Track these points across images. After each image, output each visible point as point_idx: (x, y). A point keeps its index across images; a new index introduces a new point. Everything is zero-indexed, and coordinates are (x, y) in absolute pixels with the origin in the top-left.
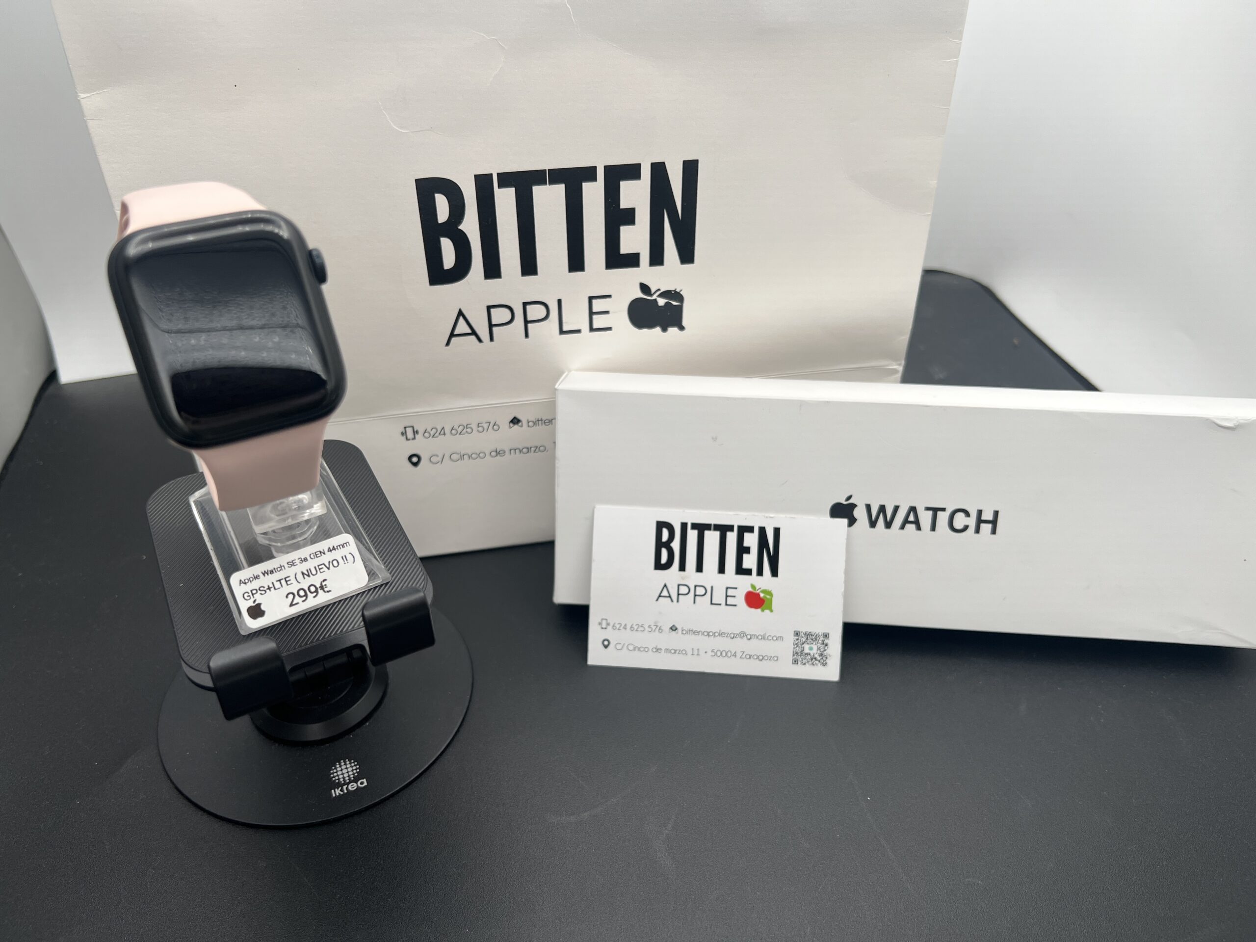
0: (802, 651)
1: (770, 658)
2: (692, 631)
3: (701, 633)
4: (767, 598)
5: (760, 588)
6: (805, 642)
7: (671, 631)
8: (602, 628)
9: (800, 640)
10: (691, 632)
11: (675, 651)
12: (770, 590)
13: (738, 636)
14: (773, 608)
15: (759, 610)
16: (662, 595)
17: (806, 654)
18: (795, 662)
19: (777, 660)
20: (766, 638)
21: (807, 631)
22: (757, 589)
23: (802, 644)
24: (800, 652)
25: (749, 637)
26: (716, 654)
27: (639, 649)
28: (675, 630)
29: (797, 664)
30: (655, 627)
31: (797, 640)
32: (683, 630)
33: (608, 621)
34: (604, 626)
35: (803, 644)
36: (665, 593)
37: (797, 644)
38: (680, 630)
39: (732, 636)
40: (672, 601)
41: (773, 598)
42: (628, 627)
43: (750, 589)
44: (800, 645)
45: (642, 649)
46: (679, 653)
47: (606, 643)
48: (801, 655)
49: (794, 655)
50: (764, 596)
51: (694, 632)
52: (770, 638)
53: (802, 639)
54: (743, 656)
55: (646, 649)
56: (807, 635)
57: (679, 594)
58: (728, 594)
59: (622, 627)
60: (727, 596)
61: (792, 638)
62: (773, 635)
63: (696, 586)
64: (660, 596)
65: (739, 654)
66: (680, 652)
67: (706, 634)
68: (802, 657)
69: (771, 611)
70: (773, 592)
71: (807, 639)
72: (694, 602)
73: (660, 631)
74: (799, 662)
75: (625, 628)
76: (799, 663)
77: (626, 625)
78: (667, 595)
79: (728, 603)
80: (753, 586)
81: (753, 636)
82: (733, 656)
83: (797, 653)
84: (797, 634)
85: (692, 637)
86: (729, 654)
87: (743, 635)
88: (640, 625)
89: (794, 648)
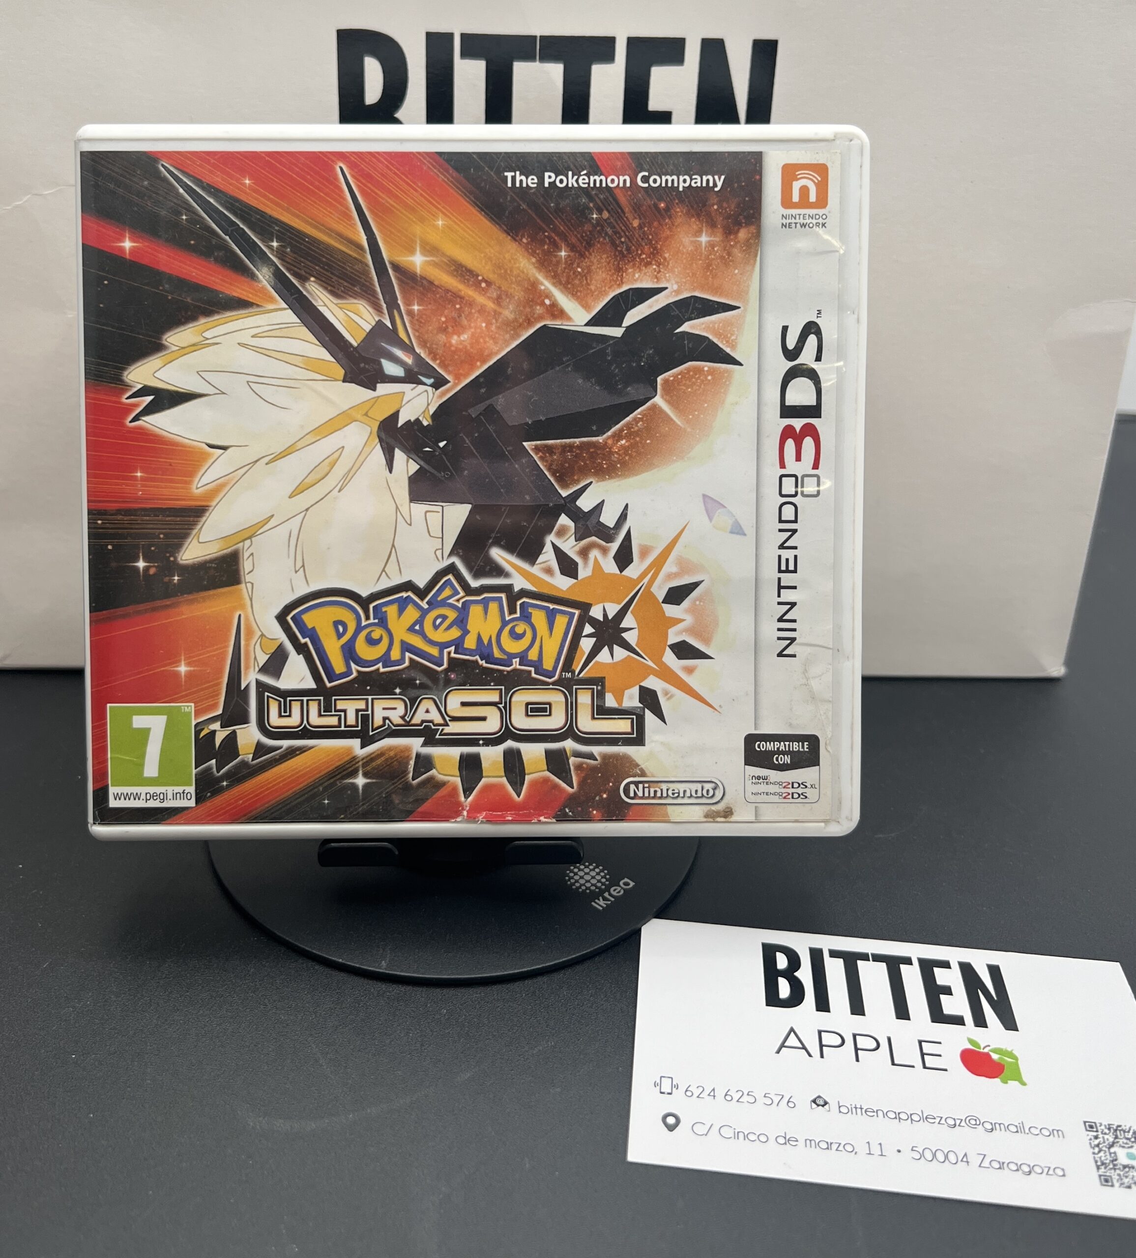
0: (1116, 1160)
1: (1048, 1171)
2: (861, 1109)
3: (880, 1113)
4: (1007, 1061)
5: (989, 1046)
6: (1114, 1143)
7: (814, 1106)
8: (663, 1093)
9: (1101, 1140)
10: (859, 1110)
11: (829, 1146)
12: (1009, 1050)
13: (963, 1124)
14: (1024, 1079)
15: (997, 1080)
16: (786, 1044)
17: (1125, 1167)
18: (1106, 1181)
19: (1064, 1175)
20: (1027, 1131)
21: (1110, 1123)
22: (982, 1047)
23: (1109, 1148)
24: (1112, 1161)
25: (989, 1126)
26: (922, 1155)
27: (746, 1137)
28: (823, 1106)
29: (1112, 1186)
30: (781, 1097)
31: (1096, 1137)
32: (840, 1107)
33: (674, 1083)
34: (666, 1088)
35: (1112, 1145)
36: (792, 1041)
37: (1098, 1146)
38: (833, 1105)
39: (951, 1122)
40: (810, 1055)
41: (1019, 1062)
42: (720, 1094)
43: (969, 1046)
44: (1104, 1149)
45: (752, 1137)
46: (837, 1150)
47: (671, 1120)
48: (1115, 1169)
49: (1098, 1168)
50: (1000, 1058)
51: (866, 1111)
52: (1032, 1130)
53: (1106, 1137)
54: (986, 1163)
55: (762, 1139)
56: (1116, 1130)
57: (821, 1046)
58: (925, 1051)
59: (707, 1092)
60: (923, 1055)
61: (1086, 1136)
62: (1040, 1128)
63: (855, 1036)
64: (783, 1046)
65: (975, 1160)
66: (841, 1148)
67: (892, 1115)
68: (1118, 1172)
69: (1024, 1084)
70: (1015, 1053)
71: (1116, 1137)
72: (857, 1060)
73: (791, 1105)
74: (1115, 1181)
75: (713, 1094)
76: (1117, 1184)
77: (714, 1090)
78: (800, 1046)
79: (927, 1065)
80: (971, 1041)
81: (997, 1126)
82: (962, 1161)
83: (1103, 1164)
84: (1091, 1126)
85: (859, 1119)
86: (952, 1157)
87: (974, 1122)
88: (746, 1093)
89: (1094, 1153)
